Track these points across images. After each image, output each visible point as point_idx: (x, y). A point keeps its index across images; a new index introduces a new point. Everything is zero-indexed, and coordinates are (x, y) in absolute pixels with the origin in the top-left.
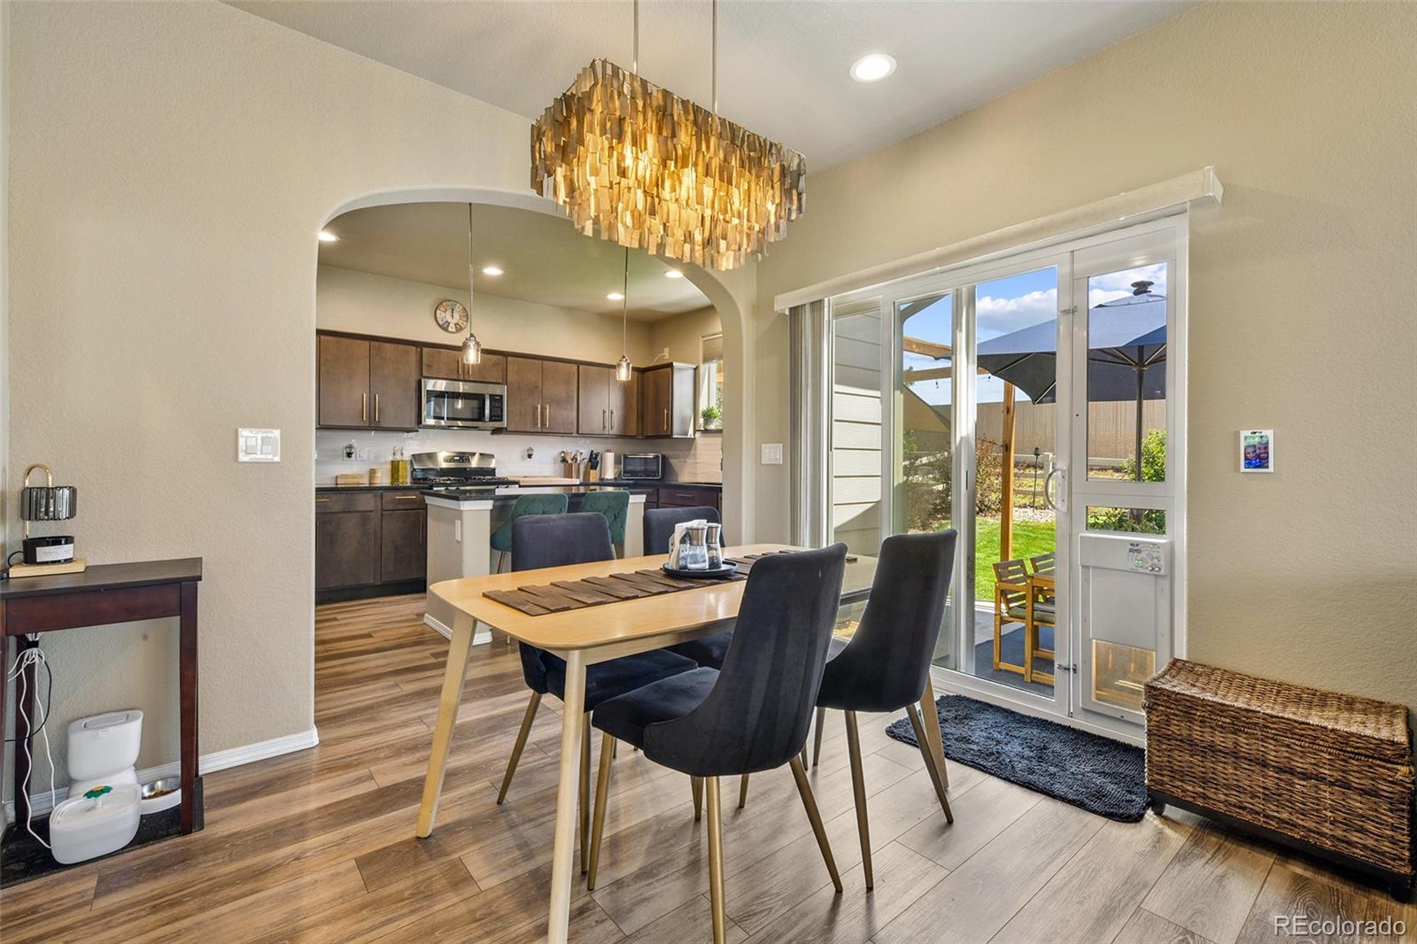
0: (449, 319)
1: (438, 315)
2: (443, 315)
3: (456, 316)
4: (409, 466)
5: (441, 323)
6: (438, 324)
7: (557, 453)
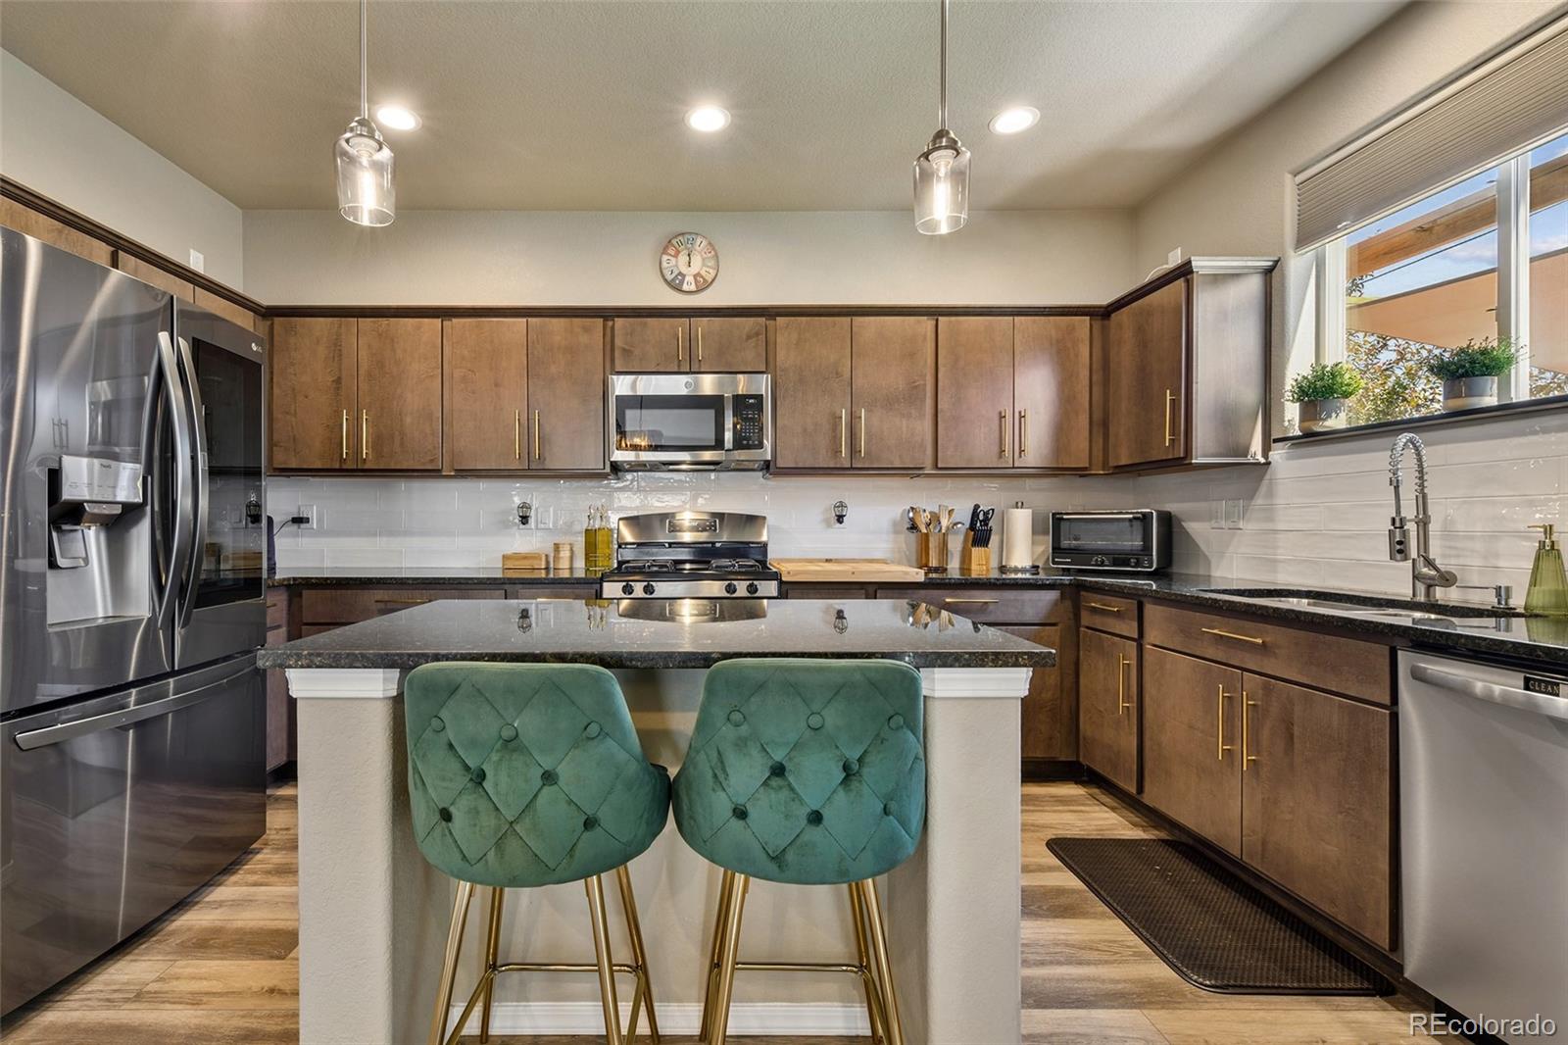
0: (684, 269)
1: (665, 264)
2: (673, 260)
3: (697, 261)
4: (614, 540)
5: (670, 277)
6: (666, 280)
7: (901, 511)
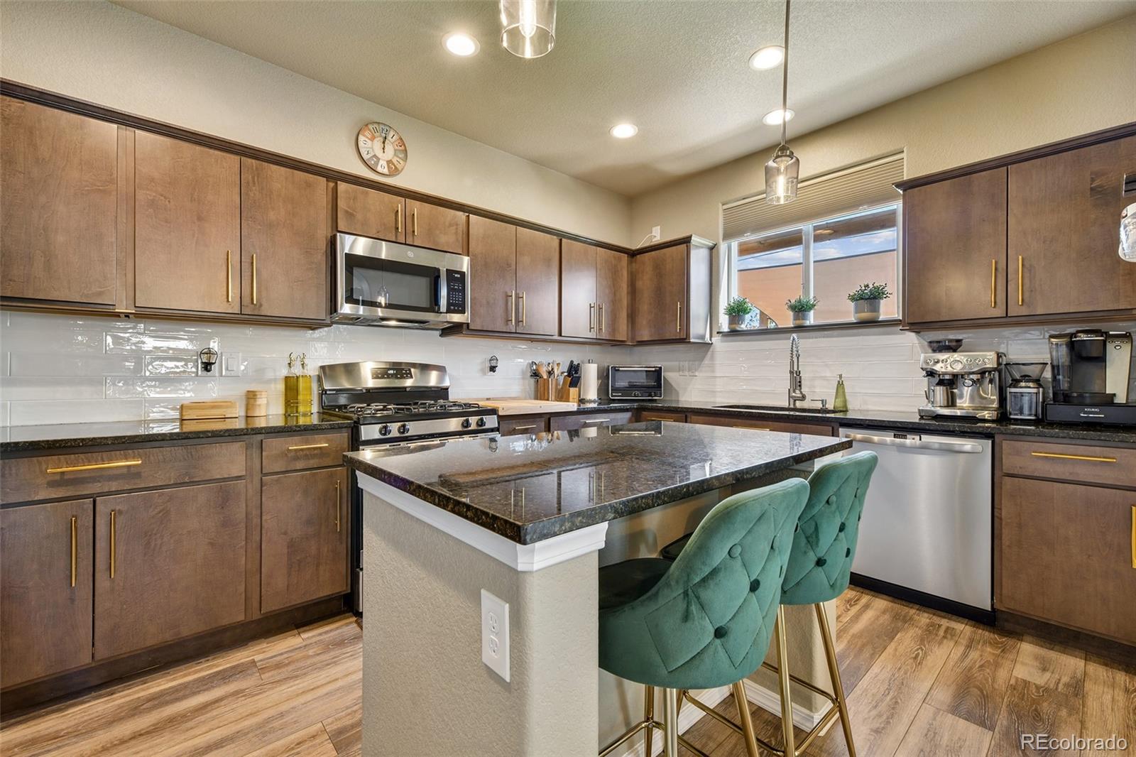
0: (379, 153)
1: (361, 144)
2: (369, 142)
3: (389, 149)
4: (315, 386)
5: (366, 157)
6: (362, 159)
7: (526, 364)
